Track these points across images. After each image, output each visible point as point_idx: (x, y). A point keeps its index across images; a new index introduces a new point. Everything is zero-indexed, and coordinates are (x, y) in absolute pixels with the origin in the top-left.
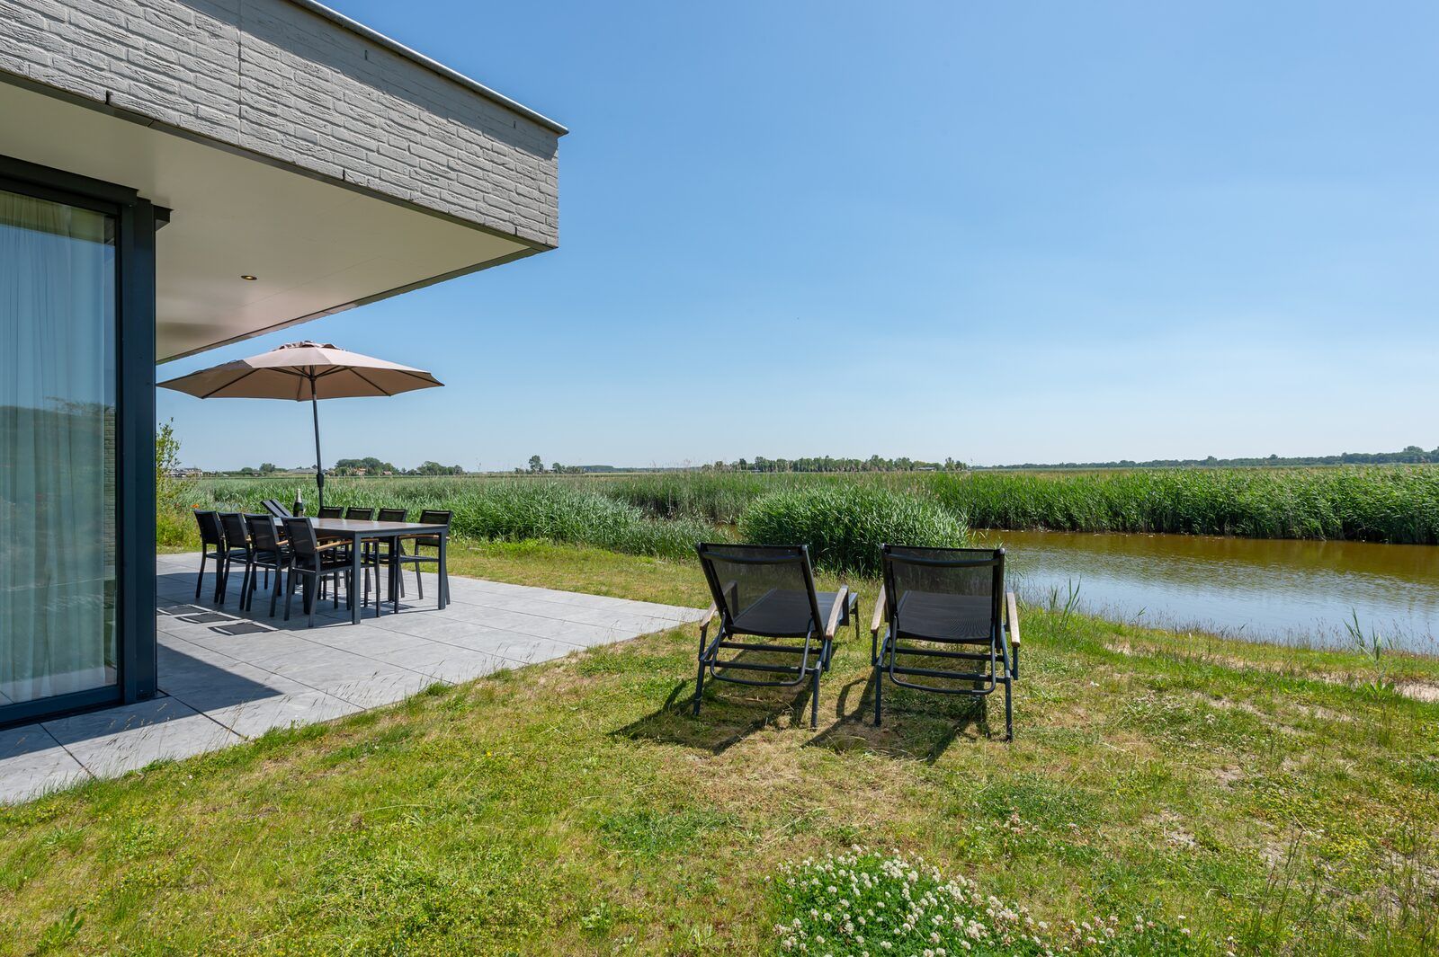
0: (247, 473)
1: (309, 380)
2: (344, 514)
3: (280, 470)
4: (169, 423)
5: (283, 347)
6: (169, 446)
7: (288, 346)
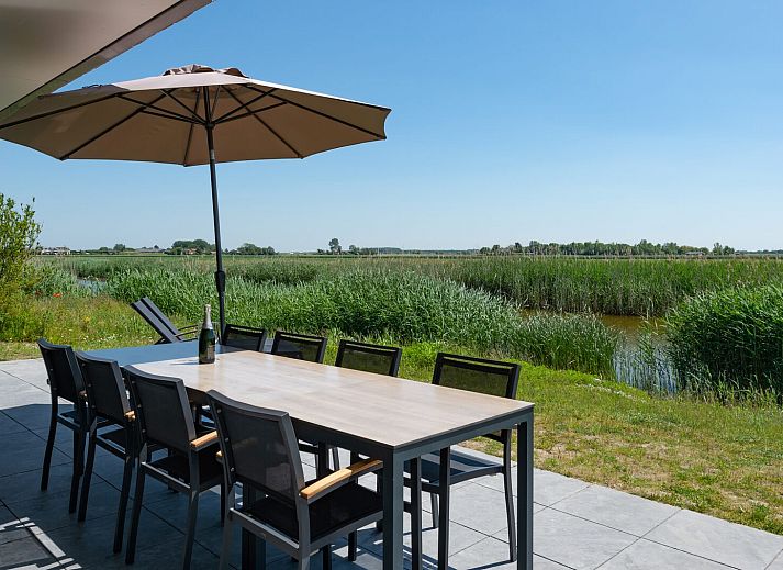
0: (104, 251)
1: (204, 127)
2: (269, 341)
3: (129, 249)
4: (31, 203)
5: (168, 73)
6: (30, 229)
7: (176, 71)
